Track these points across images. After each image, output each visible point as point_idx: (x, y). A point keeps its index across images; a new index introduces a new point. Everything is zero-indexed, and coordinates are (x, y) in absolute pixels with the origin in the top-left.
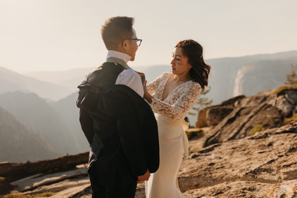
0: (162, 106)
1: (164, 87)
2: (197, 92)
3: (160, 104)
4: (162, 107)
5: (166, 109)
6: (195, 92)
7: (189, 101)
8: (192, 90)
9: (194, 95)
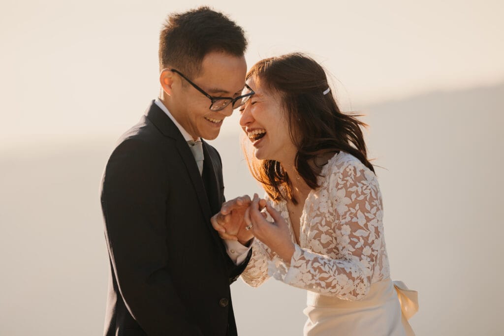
0: (313, 276)
1: (286, 209)
2: (367, 192)
3: (308, 270)
4: (313, 279)
5: (321, 282)
6: (364, 194)
7: (370, 241)
8: (354, 196)
9: (368, 207)
